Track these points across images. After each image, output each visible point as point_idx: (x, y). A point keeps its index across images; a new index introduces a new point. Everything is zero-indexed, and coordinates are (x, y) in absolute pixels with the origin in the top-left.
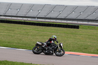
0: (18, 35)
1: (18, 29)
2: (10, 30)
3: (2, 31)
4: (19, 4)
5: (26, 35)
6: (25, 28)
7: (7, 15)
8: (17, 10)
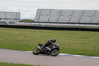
0: (93, 43)
1: (92, 36)
2: (84, 38)
3: (76, 39)
4: (93, 11)
8: (91, 17)
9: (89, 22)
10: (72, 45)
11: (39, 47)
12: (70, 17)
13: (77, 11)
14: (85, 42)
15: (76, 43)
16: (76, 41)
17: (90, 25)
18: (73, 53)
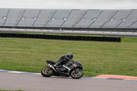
0: (36, 54)
1: (35, 45)
2: (24, 48)
3: (13, 49)
4: (35, 10)
5: (47, 53)
6: (45, 43)
7: (20, 26)
8: (33, 18)
9: (30, 26)
10: (7, 57)
11: (51, 66)
12: (5, 18)
13: (14, 10)
14: (25, 53)
15: (12, 54)
16: (13, 52)
17: (32, 30)
18: (9, 68)
